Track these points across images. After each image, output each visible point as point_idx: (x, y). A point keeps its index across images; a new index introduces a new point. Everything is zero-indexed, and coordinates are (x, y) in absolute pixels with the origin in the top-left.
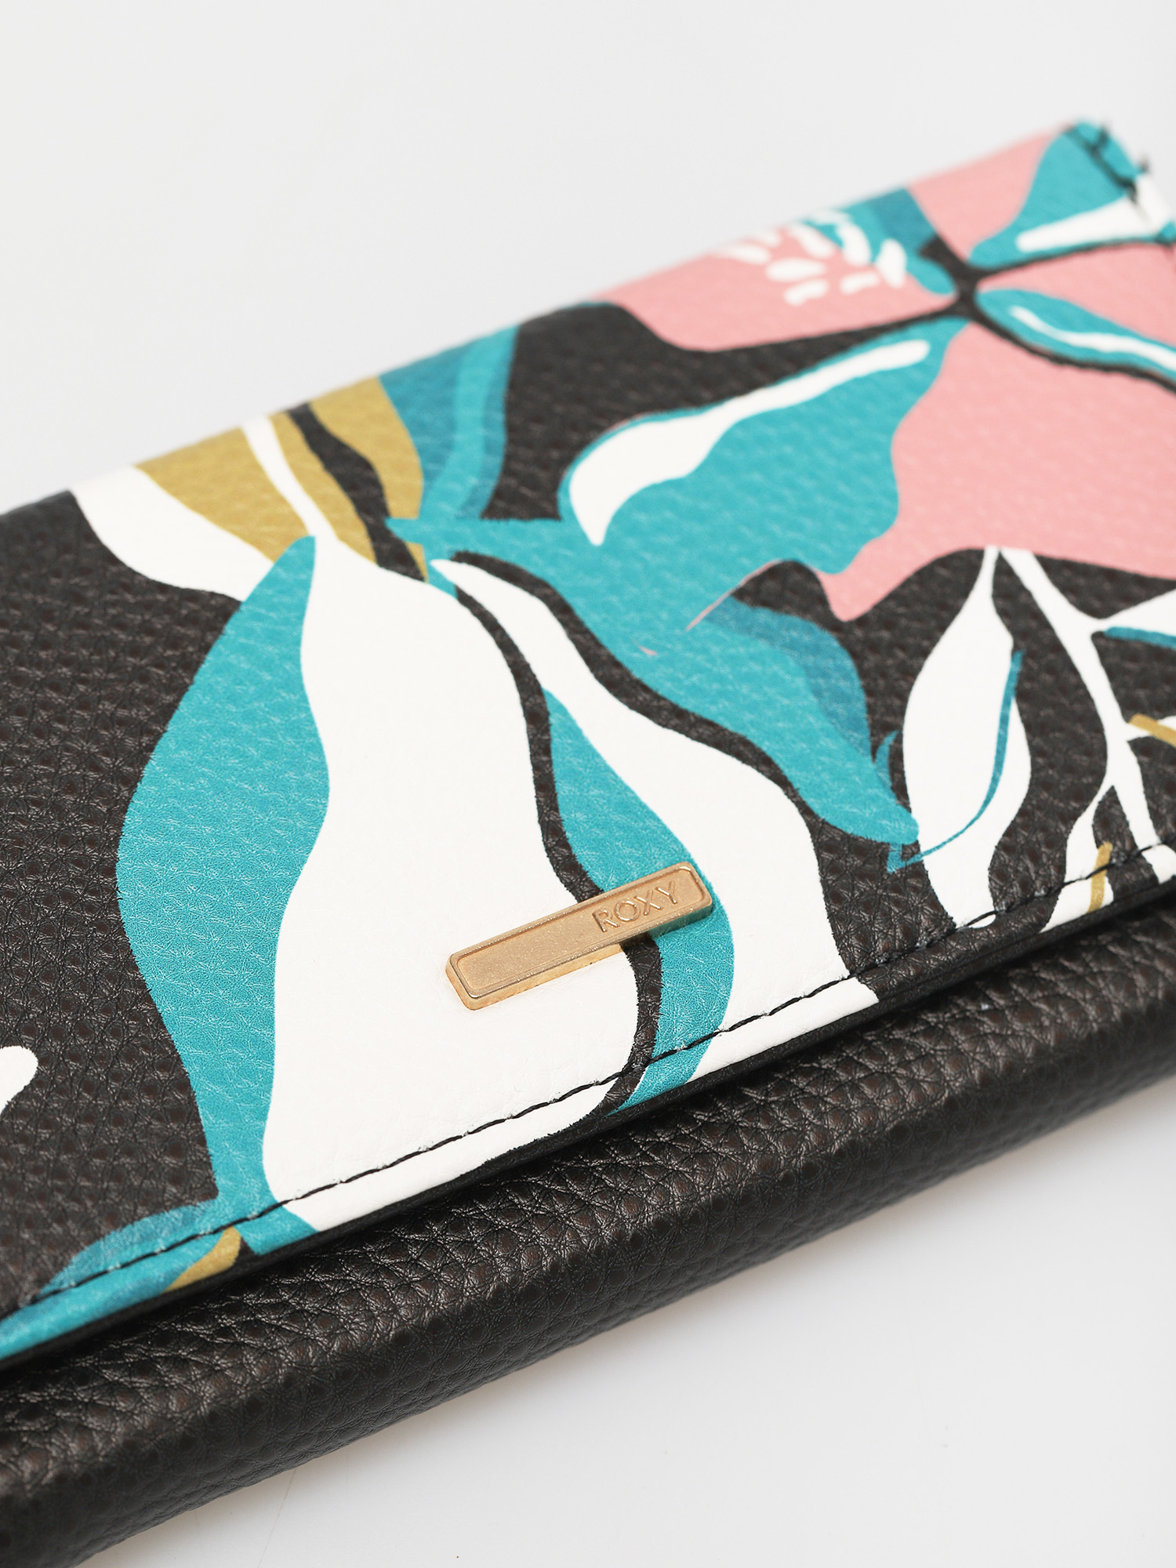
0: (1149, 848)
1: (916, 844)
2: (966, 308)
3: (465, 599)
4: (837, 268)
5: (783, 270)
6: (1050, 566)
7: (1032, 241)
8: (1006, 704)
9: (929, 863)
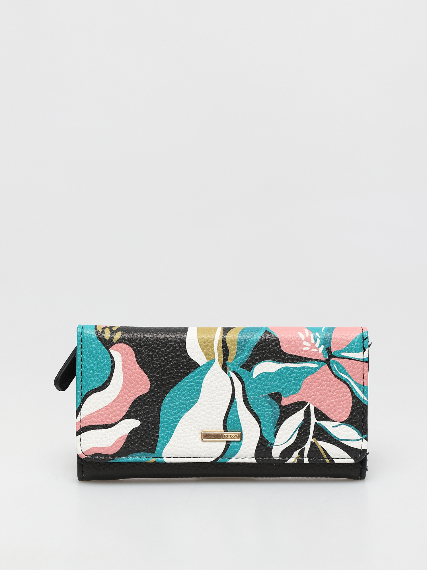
0: (305, 458)
1: (273, 444)
2: (327, 362)
3: (231, 378)
4: (313, 346)
5: (305, 343)
6: (315, 409)
7: (343, 354)
8: (297, 429)
9: (274, 447)
